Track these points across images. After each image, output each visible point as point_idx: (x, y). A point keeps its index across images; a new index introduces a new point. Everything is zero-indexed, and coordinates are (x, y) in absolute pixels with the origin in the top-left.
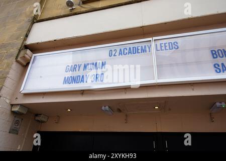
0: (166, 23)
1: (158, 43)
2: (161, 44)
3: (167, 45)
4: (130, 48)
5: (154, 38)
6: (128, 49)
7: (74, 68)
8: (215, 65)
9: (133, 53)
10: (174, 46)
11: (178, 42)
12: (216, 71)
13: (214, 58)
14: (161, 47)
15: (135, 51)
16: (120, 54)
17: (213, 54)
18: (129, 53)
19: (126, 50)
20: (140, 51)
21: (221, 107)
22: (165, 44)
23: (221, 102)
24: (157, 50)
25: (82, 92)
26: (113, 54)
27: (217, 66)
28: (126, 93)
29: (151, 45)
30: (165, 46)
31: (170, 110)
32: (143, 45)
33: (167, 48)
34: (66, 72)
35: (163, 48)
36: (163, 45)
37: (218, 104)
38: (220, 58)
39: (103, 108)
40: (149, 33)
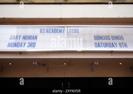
0: (73, 18)
1: (69, 28)
2: (70, 29)
3: (73, 30)
4: (53, 29)
5: (67, 26)
6: (52, 30)
7: (16, 37)
8: (95, 43)
9: (55, 32)
10: (77, 31)
11: (79, 29)
12: (95, 46)
13: (95, 40)
14: (70, 31)
15: (55, 31)
16: (46, 32)
17: (95, 38)
18: (52, 32)
19: (51, 30)
20: (58, 32)
21: (96, 65)
22: (72, 29)
23: (96, 62)
24: (68, 32)
25: (21, 53)
26: (43, 32)
27: (96, 44)
28: (48, 55)
29: (64, 29)
30: (72, 31)
31: (72, 65)
32: (60, 28)
33: (73, 32)
34: (10, 39)
35: (71, 32)
36: (71, 30)
37: (95, 63)
38: (98, 40)
39: (34, 63)
40: (64, 23)
